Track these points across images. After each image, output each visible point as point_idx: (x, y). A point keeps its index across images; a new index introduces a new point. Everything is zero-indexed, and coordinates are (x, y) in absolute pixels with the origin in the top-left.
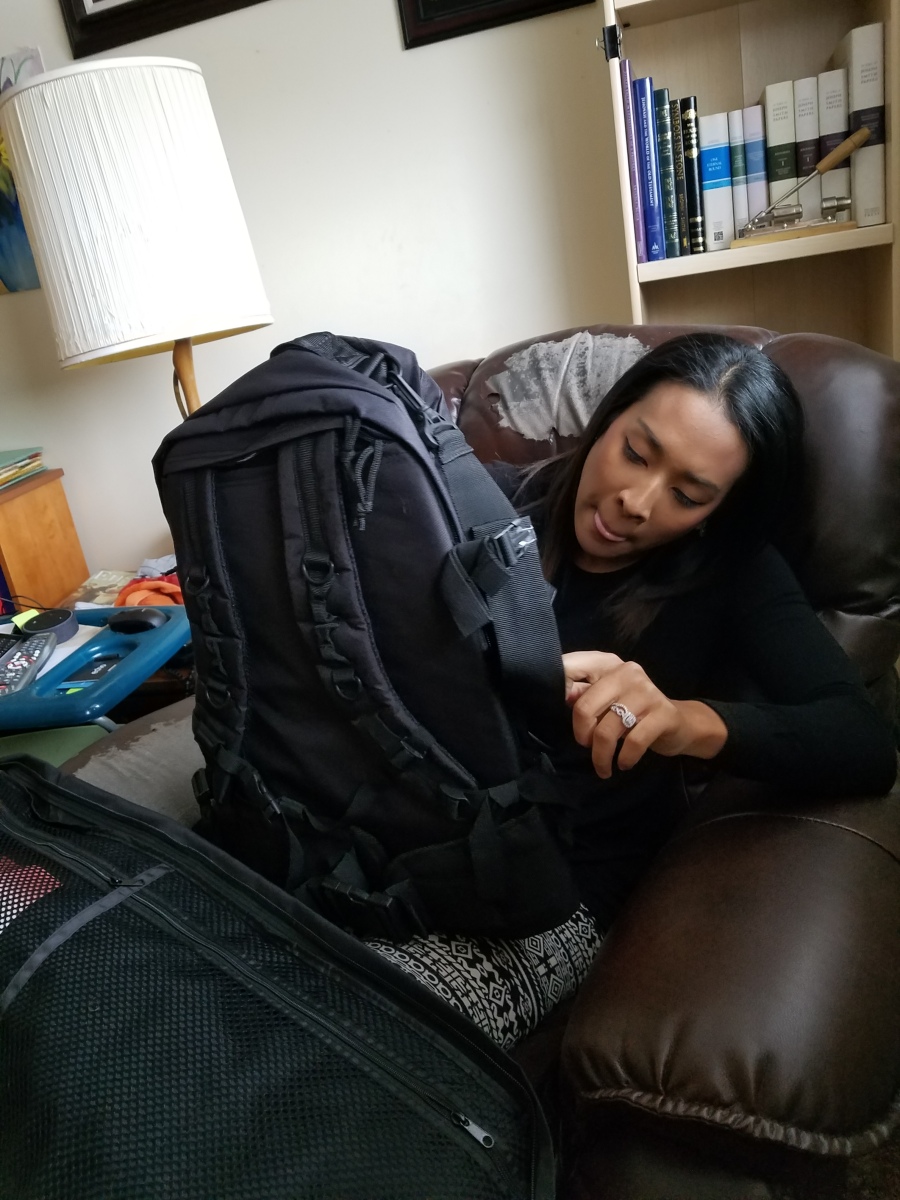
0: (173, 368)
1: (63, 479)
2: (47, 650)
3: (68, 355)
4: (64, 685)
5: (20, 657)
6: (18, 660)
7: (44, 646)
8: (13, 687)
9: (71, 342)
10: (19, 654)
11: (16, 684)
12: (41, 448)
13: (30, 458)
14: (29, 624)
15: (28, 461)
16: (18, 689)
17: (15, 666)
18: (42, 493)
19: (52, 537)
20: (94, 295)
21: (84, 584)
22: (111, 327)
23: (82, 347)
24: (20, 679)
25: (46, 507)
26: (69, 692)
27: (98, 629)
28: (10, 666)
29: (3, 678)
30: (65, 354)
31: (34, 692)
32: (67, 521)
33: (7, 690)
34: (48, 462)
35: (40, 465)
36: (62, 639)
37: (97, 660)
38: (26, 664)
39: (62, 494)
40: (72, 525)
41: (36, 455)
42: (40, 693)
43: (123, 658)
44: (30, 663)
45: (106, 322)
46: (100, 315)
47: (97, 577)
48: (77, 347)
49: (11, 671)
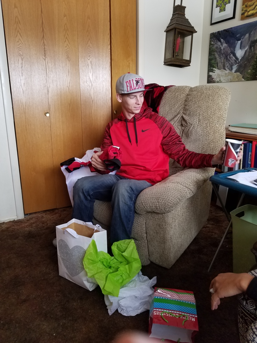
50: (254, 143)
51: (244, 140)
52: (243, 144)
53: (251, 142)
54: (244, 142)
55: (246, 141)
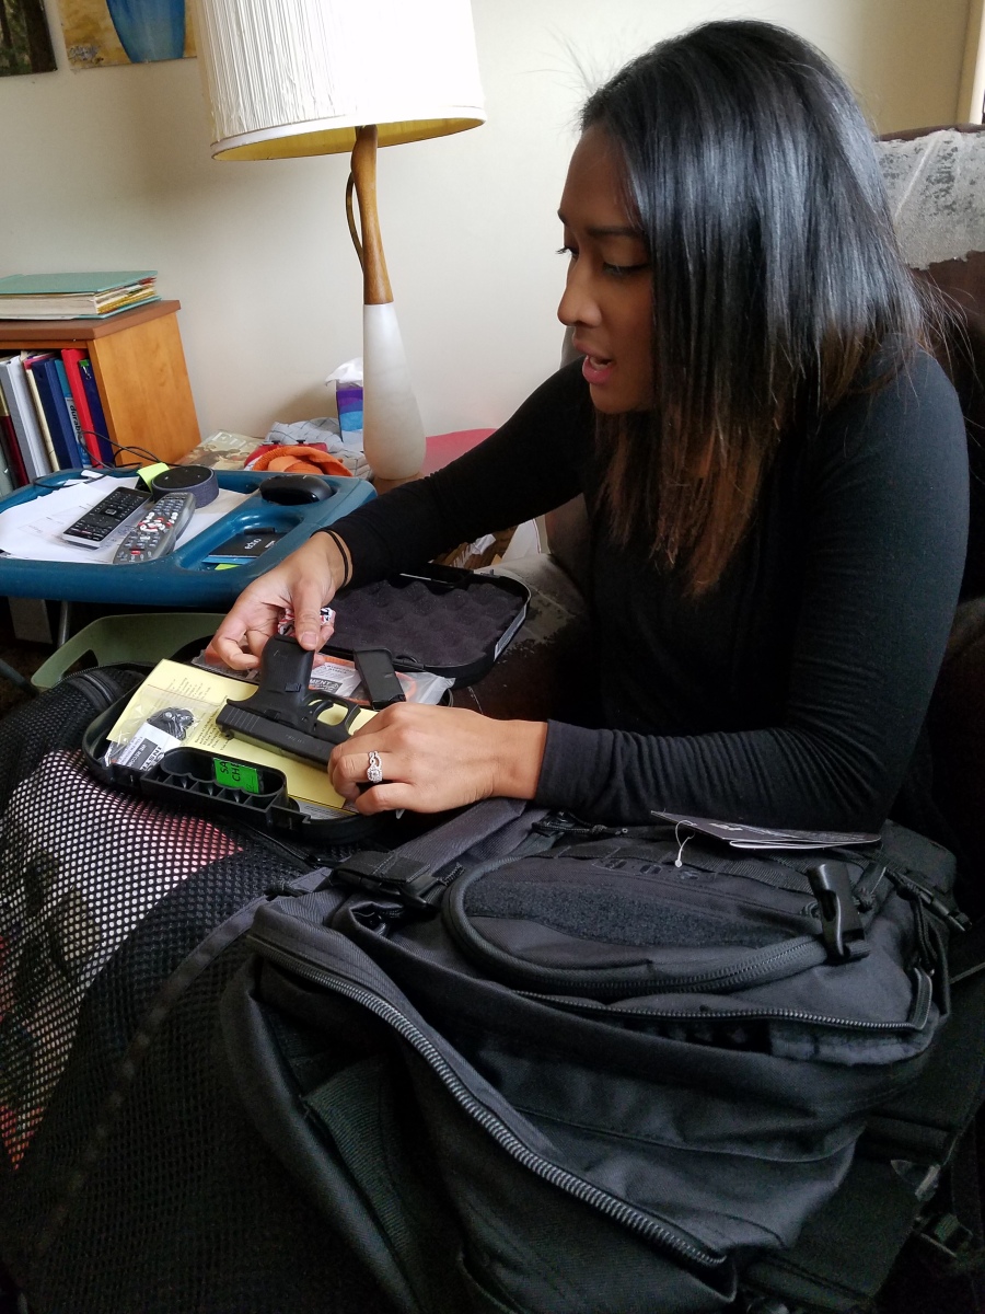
0: (350, 171)
1: (179, 313)
2: (186, 512)
3: (227, 134)
4: (211, 559)
5: (154, 518)
6: (152, 521)
7: (183, 508)
8: (150, 553)
9: (233, 117)
10: (152, 514)
11: (153, 550)
12: (156, 273)
13: (142, 283)
14: (159, 479)
15: (138, 287)
16: (156, 557)
17: (148, 528)
18: (155, 328)
19: (163, 385)
20: (271, 53)
21: (200, 446)
22: (288, 98)
23: (248, 124)
24: (158, 545)
25: (158, 346)
26: (218, 568)
27: (242, 497)
28: (143, 528)
29: (137, 541)
30: (222, 133)
31: (178, 562)
32: (180, 368)
33: (142, 557)
34: (162, 291)
35: (152, 293)
36: (202, 502)
37: (248, 533)
38: (163, 528)
39: (176, 332)
40: (186, 374)
41: (148, 281)
42: (185, 563)
43: (282, 535)
44: (167, 526)
45: (284, 91)
46: (276, 82)
47: (215, 439)
48: (241, 124)
49: (145, 534)
50: (71, 356)
51: (28, 351)
52: (31, 367)
53: (57, 354)
54: (31, 361)
55: (38, 351)
